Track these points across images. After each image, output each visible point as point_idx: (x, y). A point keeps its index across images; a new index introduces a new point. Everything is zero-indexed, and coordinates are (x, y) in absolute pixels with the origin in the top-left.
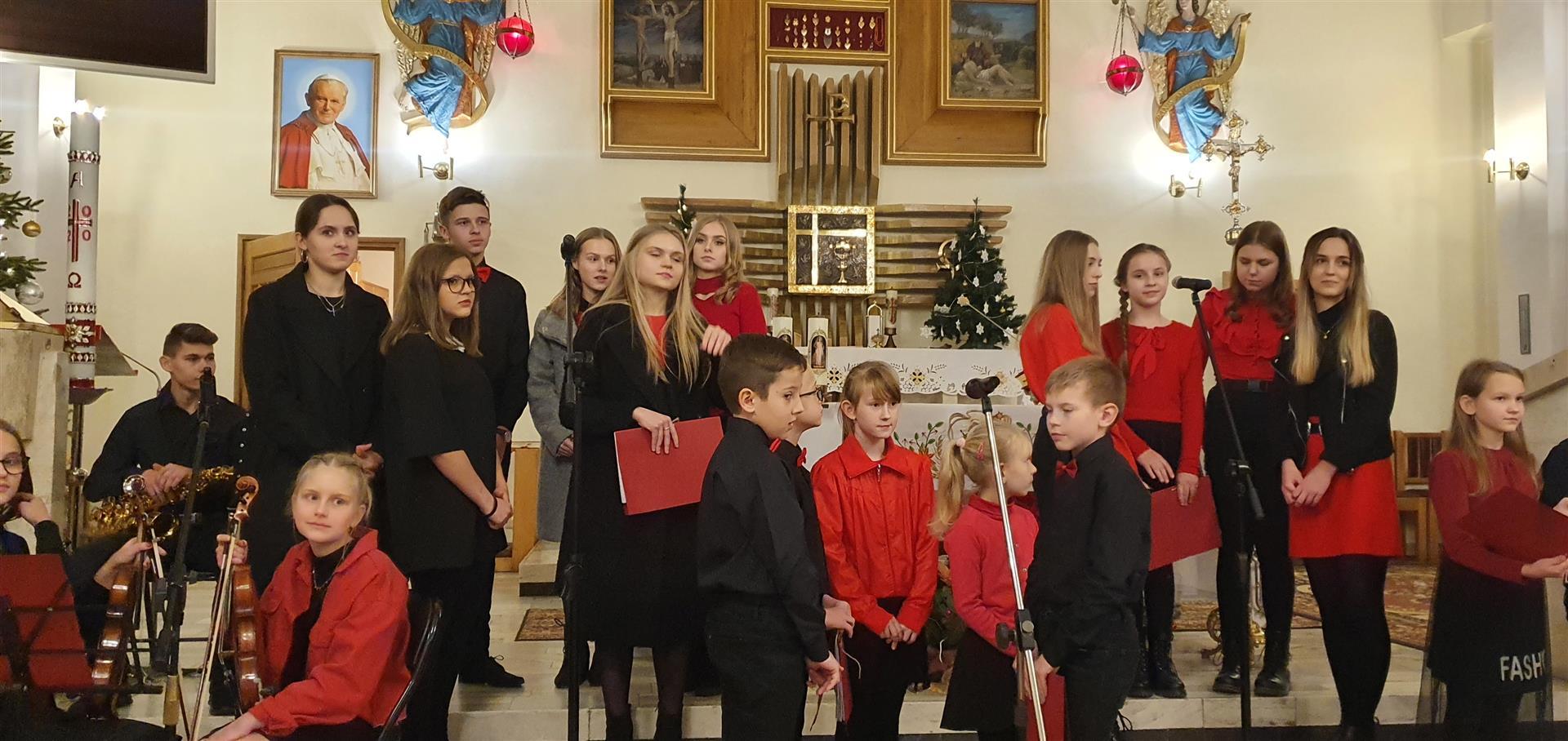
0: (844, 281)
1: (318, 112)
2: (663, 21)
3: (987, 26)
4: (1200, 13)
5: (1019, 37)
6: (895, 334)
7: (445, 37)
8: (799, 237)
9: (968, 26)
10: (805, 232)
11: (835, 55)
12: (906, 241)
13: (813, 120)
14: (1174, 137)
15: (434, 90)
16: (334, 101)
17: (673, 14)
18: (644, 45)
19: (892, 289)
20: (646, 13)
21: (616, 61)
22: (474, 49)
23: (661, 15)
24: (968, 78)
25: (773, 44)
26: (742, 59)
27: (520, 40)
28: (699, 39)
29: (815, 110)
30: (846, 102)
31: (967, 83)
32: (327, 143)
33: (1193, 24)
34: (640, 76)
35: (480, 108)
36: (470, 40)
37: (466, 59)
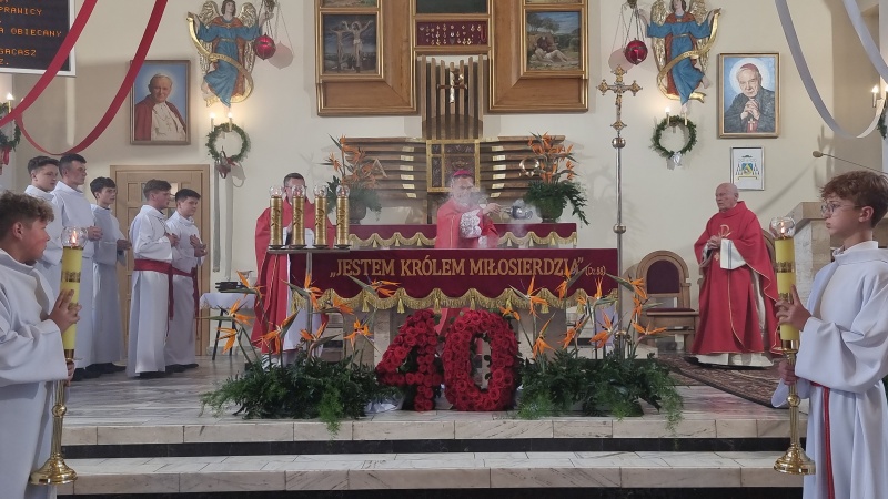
1: (155, 96)
2: (352, 34)
3: (550, 27)
4: (687, 10)
5: (569, 32)
7: (227, 49)
8: (433, 160)
9: (538, 27)
10: (438, 155)
11: (458, 48)
13: (443, 87)
14: (672, 89)
15: (219, 80)
16: (164, 89)
17: (359, 29)
18: (342, 49)
20: (342, 29)
21: (325, 58)
22: (243, 55)
23: (351, 30)
24: (538, 59)
25: (419, 43)
26: (401, 53)
27: (266, 49)
28: (375, 43)
29: (443, 83)
30: (461, 77)
31: (537, 62)
32: (161, 113)
33: (682, 18)
34: (339, 66)
35: (248, 90)
36: (241, 50)
37: (238, 61)
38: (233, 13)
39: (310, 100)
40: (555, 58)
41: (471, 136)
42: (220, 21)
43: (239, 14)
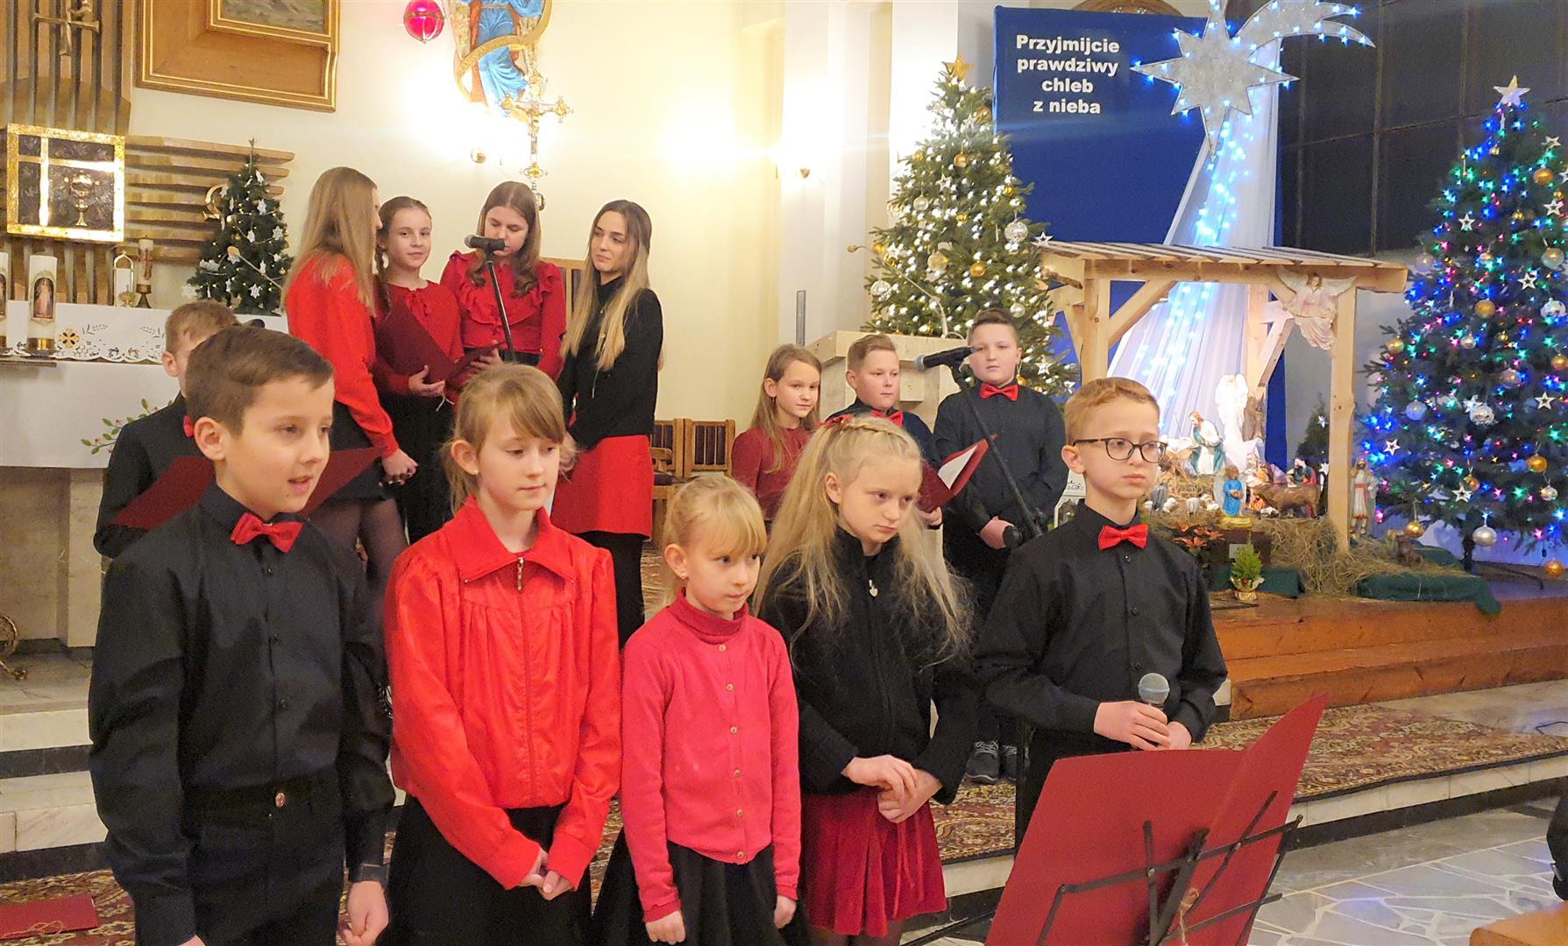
0: (83, 224)
6: (150, 292)
8: (21, 165)
10: (31, 160)
12: (165, 182)
13: (43, 20)
14: (476, 95)
19: (146, 238)
31: (242, 4)
40: (276, 4)
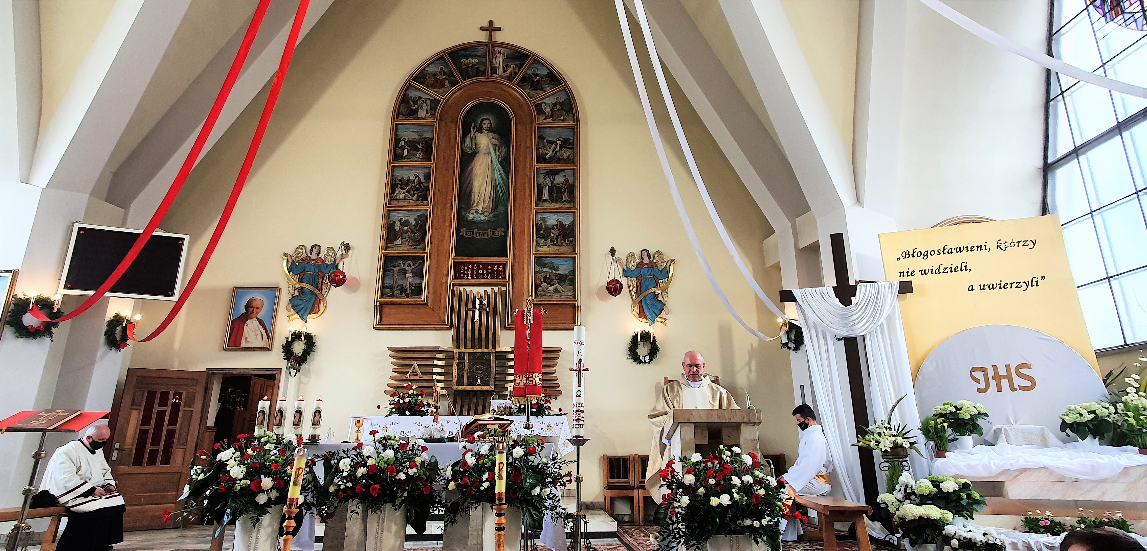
0: (479, 384)
1: (249, 313)
2: (405, 270)
3: (553, 268)
4: (651, 259)
5: (567, 272)
7: (310, 279)
8: (459, 364)
9: (544, 268)
10: (463, 361)
11: (484, 281)
13: (470, 309)
14: (642, 315)
15: (301, 302)
16: (257, 308)
17: (410, 267)
18: (396, 280)
20: (398, 266)
21: (383, 287)
22: (322, 285)
23: (405, 267)
24: (543, 291)
25: (455, 277)
26: (442, 284)
27: (339, 280)
28: (421, 276)
29: (470, 306)
30: (485, 302)
31: (542, 292)
32: (252, 327)
33: (648, 264)
34: (393, 292)
35: (322, 309)
36: (320, 281)
37: (318, 289)
38: (318, 254)
39: (370, 316)
40: (556, 290)
41: (490, 347)
42: (308, 259)
43: (322, 255)
